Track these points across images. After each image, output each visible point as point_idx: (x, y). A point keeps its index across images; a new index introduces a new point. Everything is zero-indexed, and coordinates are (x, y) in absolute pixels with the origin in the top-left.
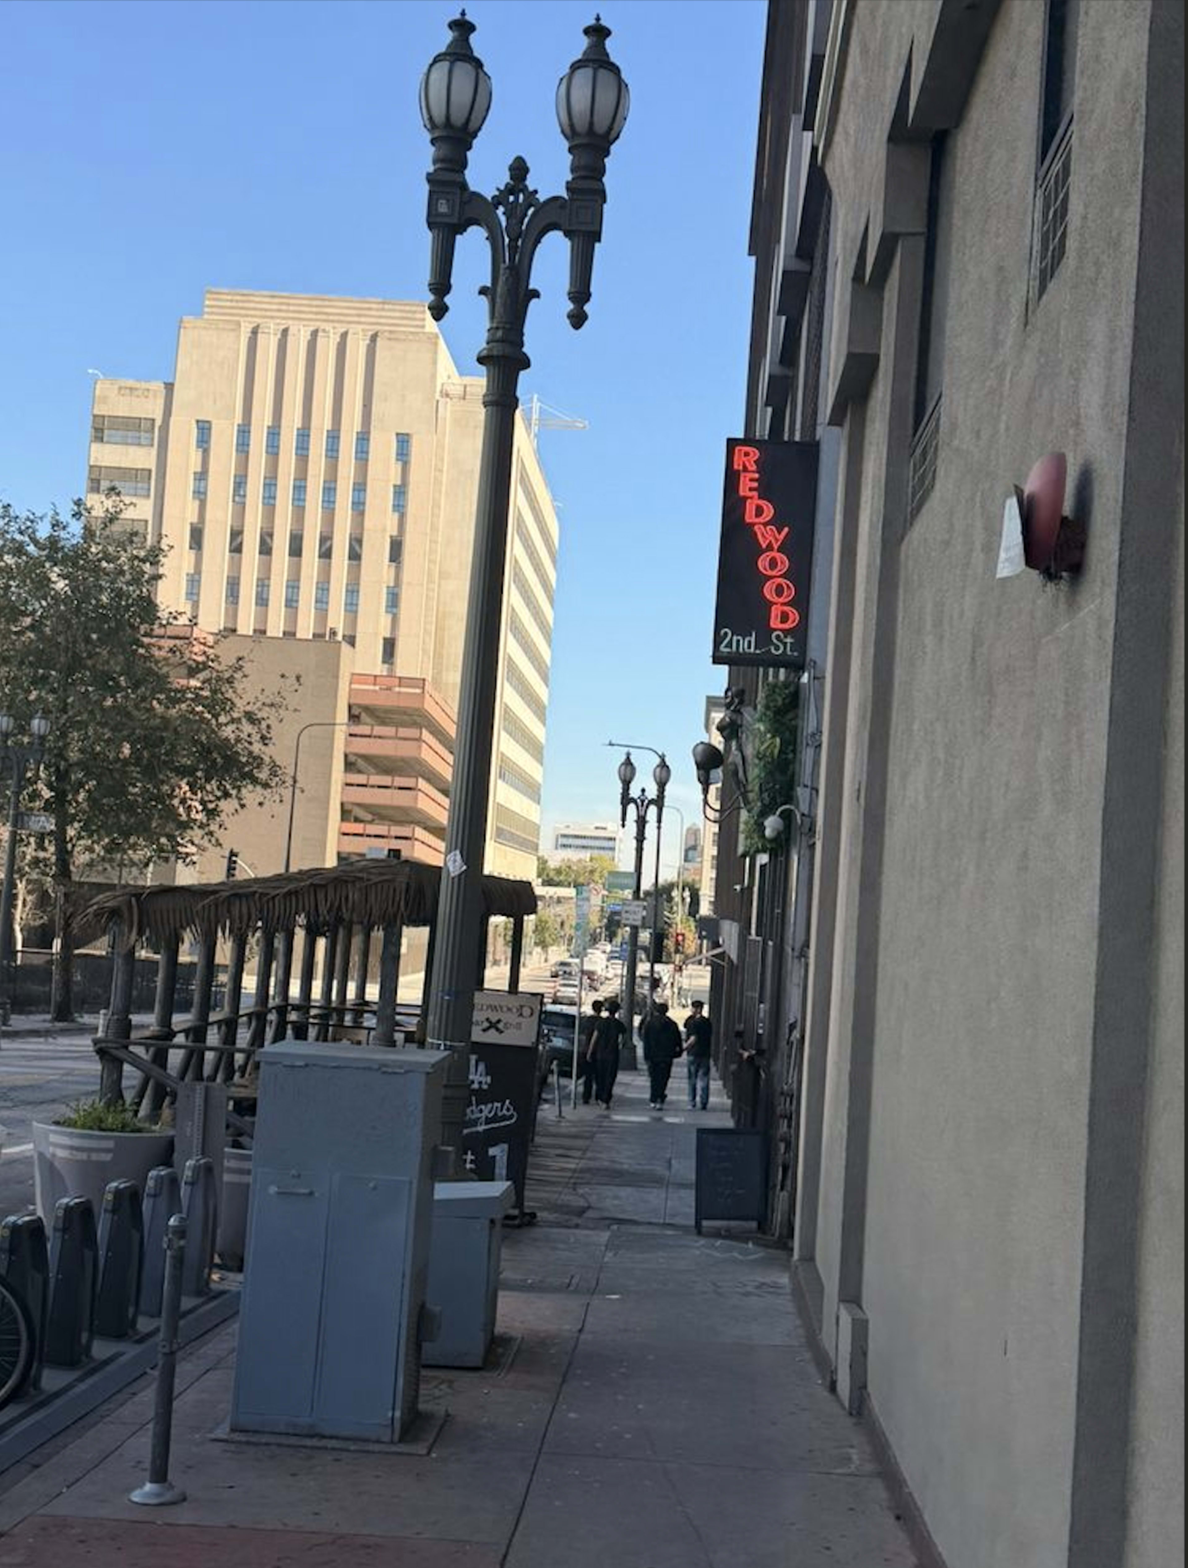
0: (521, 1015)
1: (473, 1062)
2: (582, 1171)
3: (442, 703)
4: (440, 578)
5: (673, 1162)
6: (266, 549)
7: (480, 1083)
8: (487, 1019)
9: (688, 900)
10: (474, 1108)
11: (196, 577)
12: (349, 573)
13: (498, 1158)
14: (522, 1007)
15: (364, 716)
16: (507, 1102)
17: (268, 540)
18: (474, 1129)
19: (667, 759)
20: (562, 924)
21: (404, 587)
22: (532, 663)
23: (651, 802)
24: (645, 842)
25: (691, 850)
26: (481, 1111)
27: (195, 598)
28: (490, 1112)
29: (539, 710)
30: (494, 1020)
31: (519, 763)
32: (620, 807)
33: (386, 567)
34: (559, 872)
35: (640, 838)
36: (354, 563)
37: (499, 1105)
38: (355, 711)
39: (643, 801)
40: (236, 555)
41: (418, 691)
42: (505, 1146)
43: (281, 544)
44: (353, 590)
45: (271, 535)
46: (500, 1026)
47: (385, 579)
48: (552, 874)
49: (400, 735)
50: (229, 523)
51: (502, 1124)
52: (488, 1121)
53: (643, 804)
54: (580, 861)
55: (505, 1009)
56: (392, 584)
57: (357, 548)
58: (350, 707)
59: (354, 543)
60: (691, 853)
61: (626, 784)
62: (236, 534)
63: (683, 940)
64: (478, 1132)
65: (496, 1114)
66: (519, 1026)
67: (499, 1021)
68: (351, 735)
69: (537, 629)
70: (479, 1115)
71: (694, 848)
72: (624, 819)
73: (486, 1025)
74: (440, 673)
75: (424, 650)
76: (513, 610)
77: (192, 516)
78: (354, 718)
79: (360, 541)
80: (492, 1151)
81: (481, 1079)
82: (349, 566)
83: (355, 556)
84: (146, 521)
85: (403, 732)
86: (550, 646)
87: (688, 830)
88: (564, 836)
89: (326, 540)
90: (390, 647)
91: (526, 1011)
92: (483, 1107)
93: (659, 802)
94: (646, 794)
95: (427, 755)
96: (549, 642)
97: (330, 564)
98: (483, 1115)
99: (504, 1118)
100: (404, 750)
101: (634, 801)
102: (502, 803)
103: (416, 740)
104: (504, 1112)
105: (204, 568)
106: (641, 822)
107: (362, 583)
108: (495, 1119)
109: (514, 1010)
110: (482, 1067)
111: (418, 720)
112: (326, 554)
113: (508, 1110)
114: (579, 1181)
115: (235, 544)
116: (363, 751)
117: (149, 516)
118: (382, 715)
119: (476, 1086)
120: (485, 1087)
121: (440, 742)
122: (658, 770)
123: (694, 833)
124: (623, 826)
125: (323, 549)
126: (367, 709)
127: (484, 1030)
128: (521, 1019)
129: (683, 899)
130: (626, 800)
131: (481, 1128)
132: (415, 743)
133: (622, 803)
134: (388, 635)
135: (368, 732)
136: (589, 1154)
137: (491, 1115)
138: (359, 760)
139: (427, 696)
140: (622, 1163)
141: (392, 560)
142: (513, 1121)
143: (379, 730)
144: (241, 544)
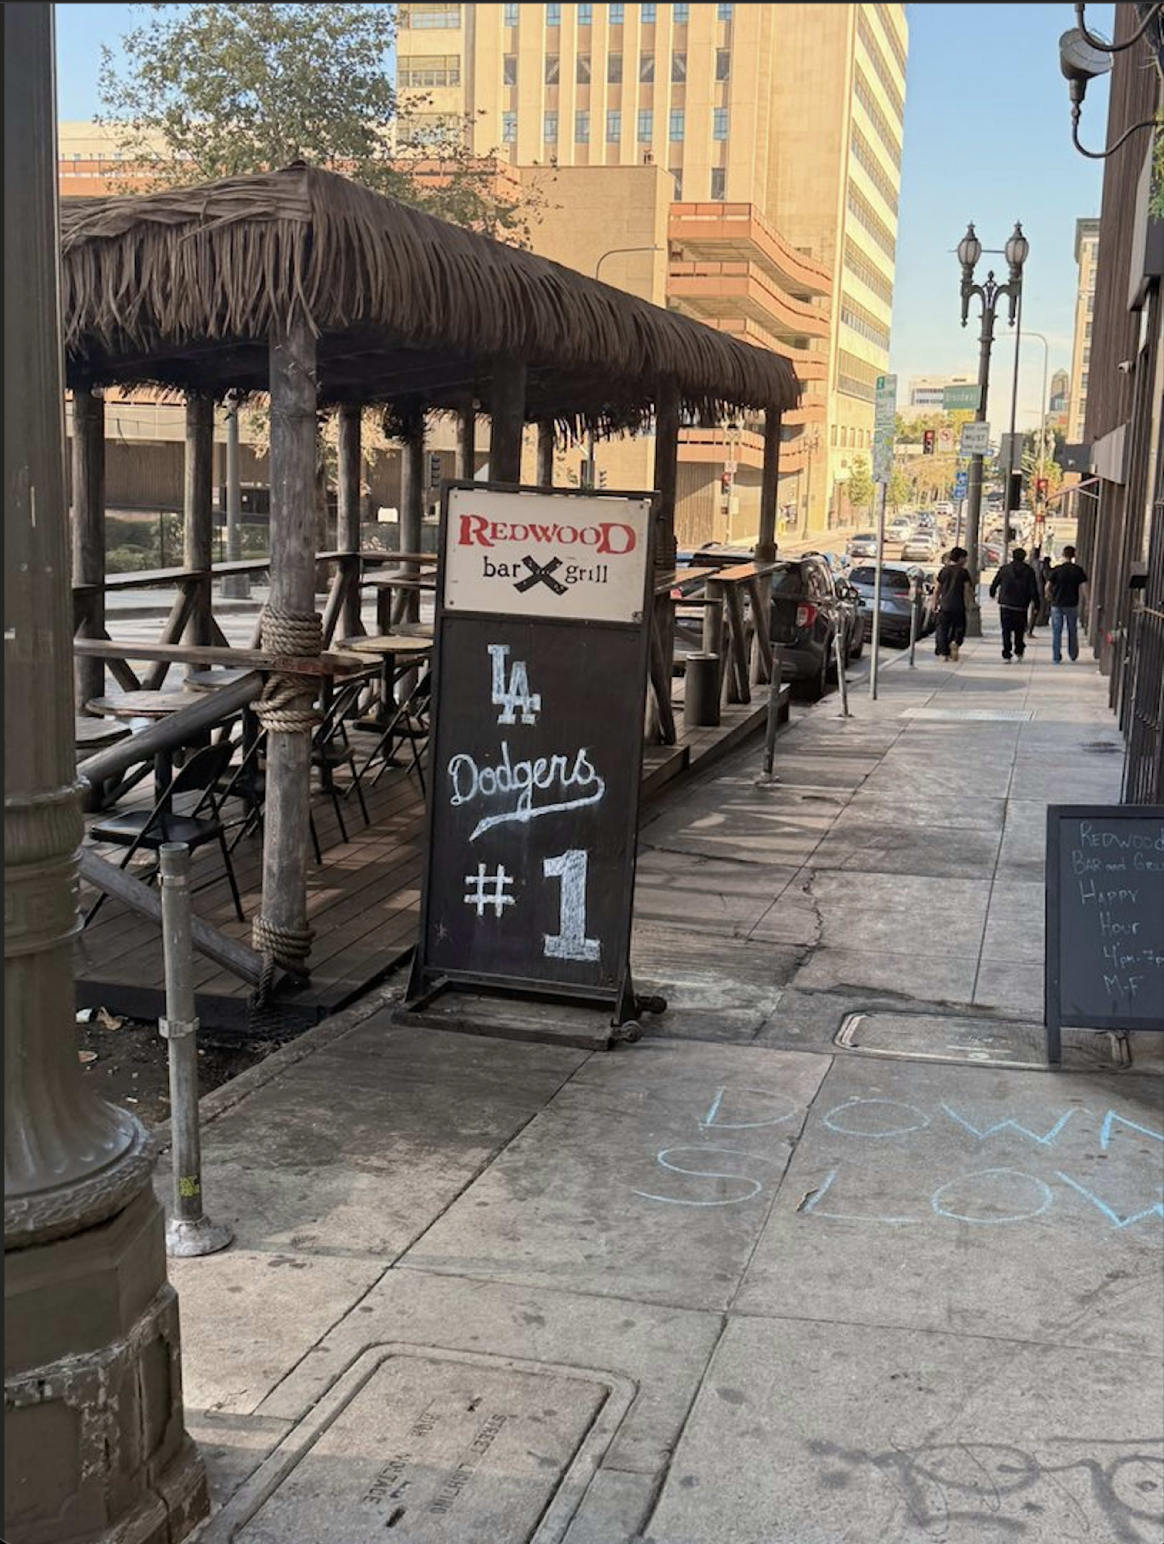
0: (605, 547)
1: (498, 663)
2: (842, 835)
3: (772, 232)
4: (772, 93)
5: (1010, 806)
6: (584, 78)
7: (518, 711)
8: (527, 560)
9: (1053, 445)
10: (507, 768)
11: (513, 116)
12: (673, 95)
13: (564, 881)
14: (606, 527)
15: (687, 254)
16: (582, 753)
17: (586, 66)
18: (510, 817)
19: (1022, 230)
20: (915, 481)
21: (733, 107)
22: (879, 189)
23: (1002, 289)
24: (993, 344)
25: (1058, 397)
26: (523, 775)
27: (512, 139)
28: (543, 778)
29: (888, 244)
30: (542, 562)
31: (864, 304)
32: (960, 299)
33: (712, 85)
34: (914, 428)
35: (987, 339)
36: (679, 83)
37: (563, 760)
38: (677, 248)
39: (990, 289)
40: (553, 86)
41: (744, 218)
42: (581, 856)
43: (600, 69)
44: (678, 116)
45: (588, 60)
46: (558, 575)
47: (712, 99)
48: (907, 431)
49: (725, 271)
50: (544, 51)
51: (572, 805)
52: (540, 797)
53: (990, 293)
54: (936, 415)
55: (567, 535)
56: (720, 105)
57: (681, 66)
58: (670, 243)
59: (678, 61)
60: (1057, 401)
61: (969, 267)
62: (552, 62)
63: (1046, 486)
64: (518, 822)
65: (556, 782)
66: (601, 575)
67: (555, 563)
68: (673, 275)
69: (884, 150)
70: (518, 785)
71: (1061, 396)
72: (965, 315)
73: (525, 573)
74: (775, 205)
75: (756, 179)
76: (855, 125)
77: (505, 47)
78: (675, 255)
79: (684, 58)
80: (551, 867)
81: (519, 702)
82: (674, 87)
83: (679, 76)
84: (458, 56)
85: (728, 267)
86: (899, 169)
87: (1055, 376)
88: (921, 391)
89: (647, 59)
90: (719, 179)
91: (618, 539)
92: (527, 766)
93: (1014, 288)
94: (995, 279)
95: (756, 293)
96: (898, 164)
97: (652, 88)
98: (529, 782)
99: (575, 792)
100: (730, 288)
101: (977, 289)
102: (845, 348)
103: (744, 276)
104: (576, 776)
105: (521, 103)
106: (989, 317)
107: (688, 108)
108: (554, 794)
109: (590, 536)
110: (519, 673)
111: (746, 253)
112: (648, 77)
113: (584, 772)
114: (827, 862)
115: (552, 73)
116: (685, 293)
117: (460, 48)
118: (705, 251)
119: (507, 718)
120: (529, 719)
121: (772, 278)
122: (1012, 244)
123: (1060, 380)
124: (964, 324)
125: (645, 71)
126: (689, 244)
127: (522, 587)
128: (604, 558)
129: (1047, 442)
130: (968, 288)
131: (524, 815)
132: (743, 279)
133: (963, 294)
134: (717, 165)
135: (690, 270)
136: (865, 792)
137: (546, 784)
138: (684, 305)
139: (754, 224)
140: (915, 814)
141: (719, 77)
142: (597, 797)
143: (702, 267)
144: (558, 72)
